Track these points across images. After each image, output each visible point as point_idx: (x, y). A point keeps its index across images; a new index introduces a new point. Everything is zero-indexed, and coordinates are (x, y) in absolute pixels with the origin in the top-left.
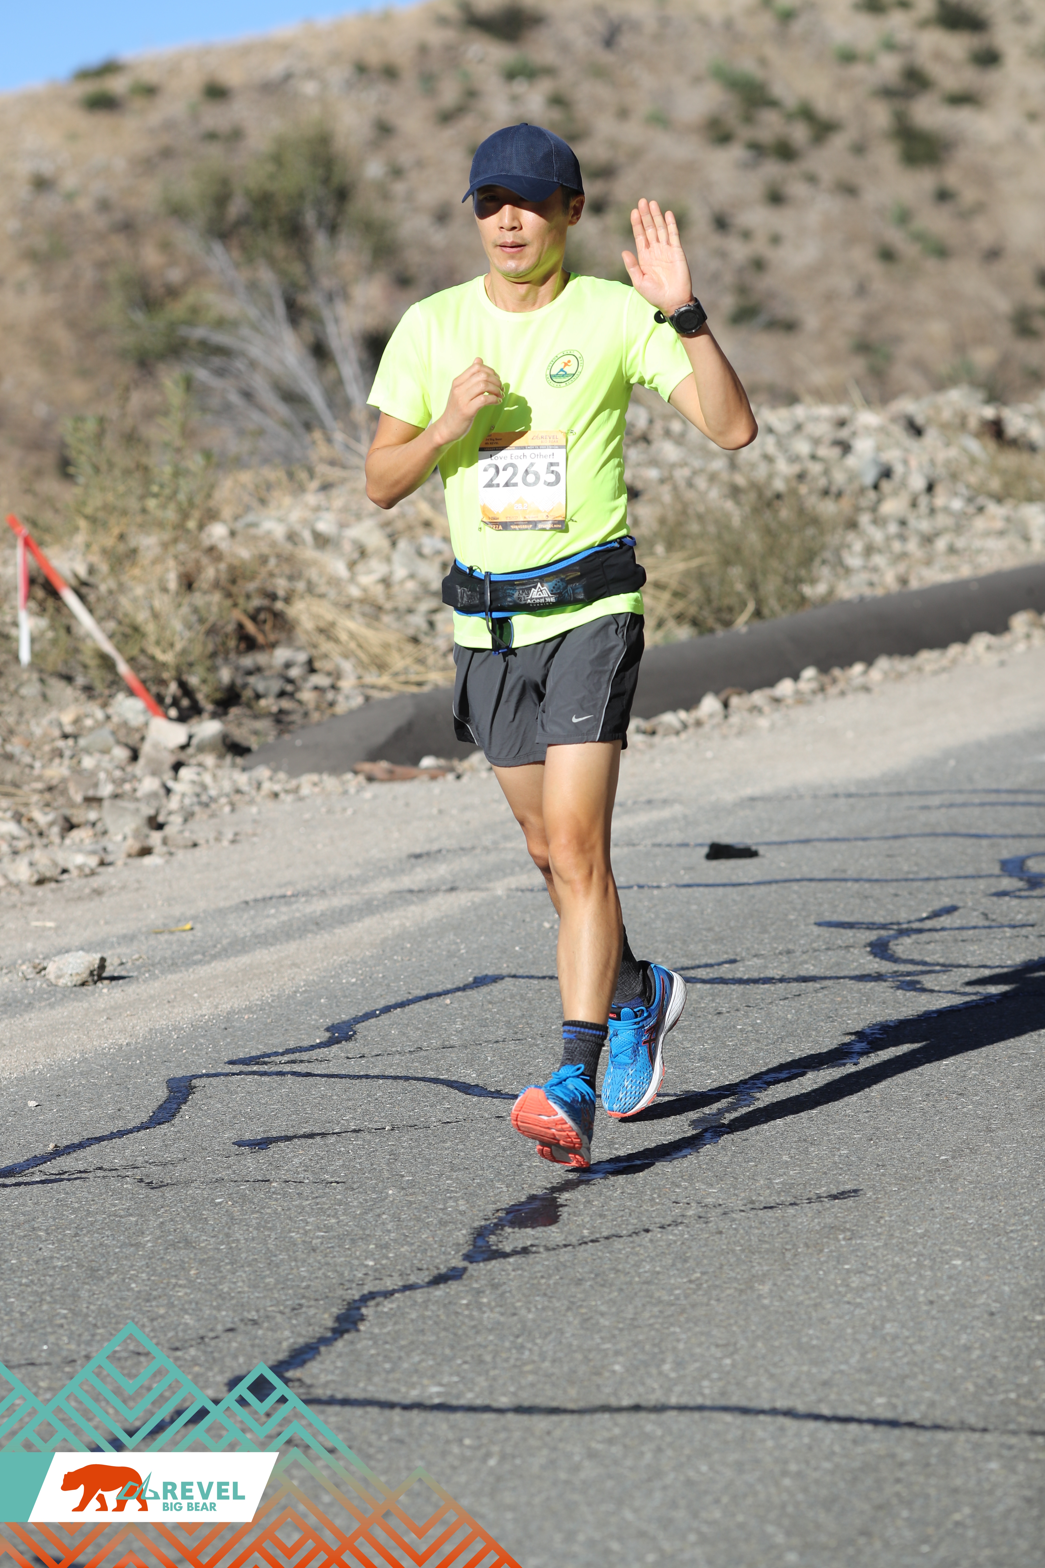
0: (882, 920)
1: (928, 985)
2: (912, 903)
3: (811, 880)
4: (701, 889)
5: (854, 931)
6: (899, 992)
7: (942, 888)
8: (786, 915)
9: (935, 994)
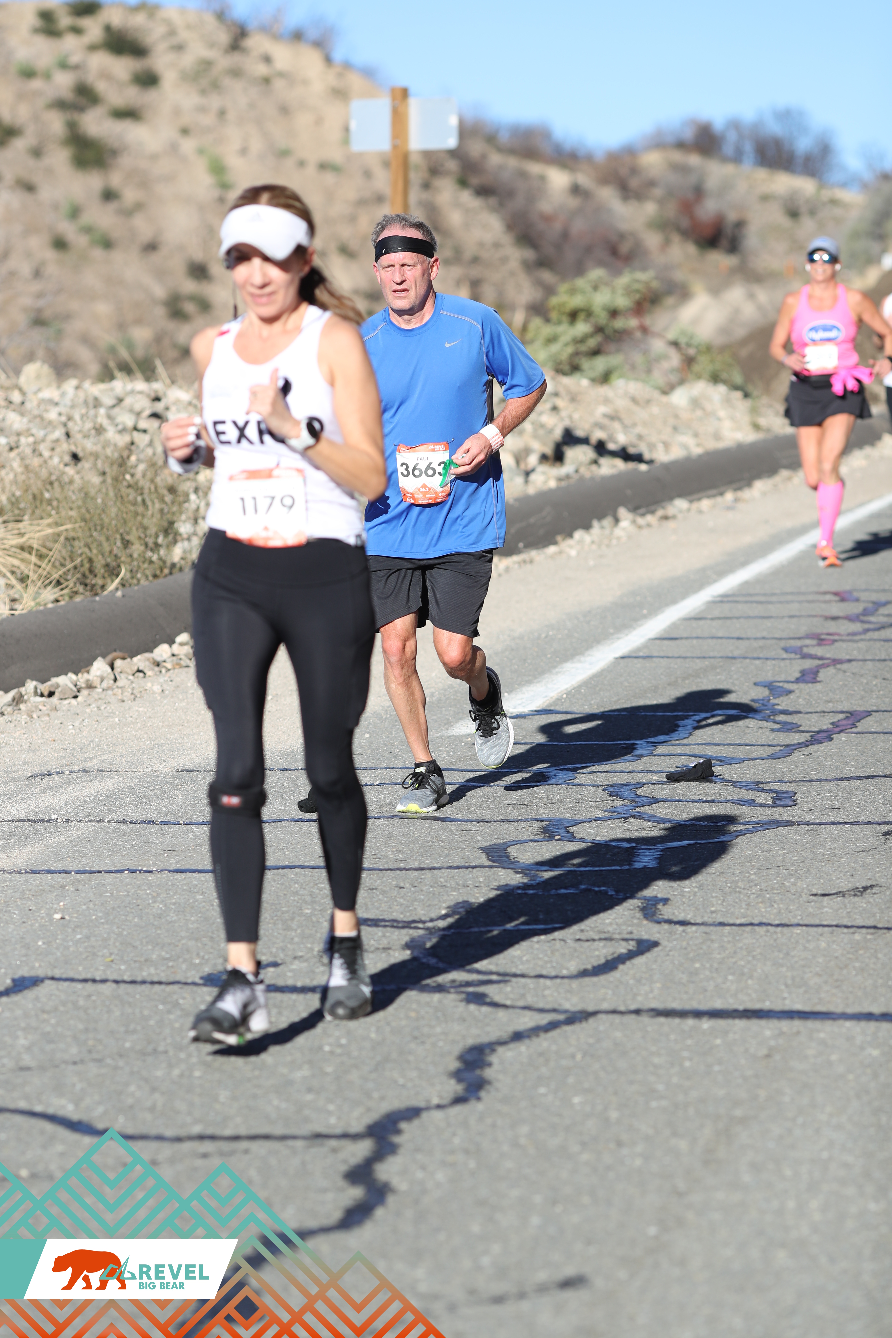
0: (401, 917)
1: (497, 998)
2: (422, 897)
3: (303, 867)
4: (195, 875)
5: (380, 929)
6: (472, 1007)
7: (442, 880)
8: (301, 909)
9: (511, 1011)
